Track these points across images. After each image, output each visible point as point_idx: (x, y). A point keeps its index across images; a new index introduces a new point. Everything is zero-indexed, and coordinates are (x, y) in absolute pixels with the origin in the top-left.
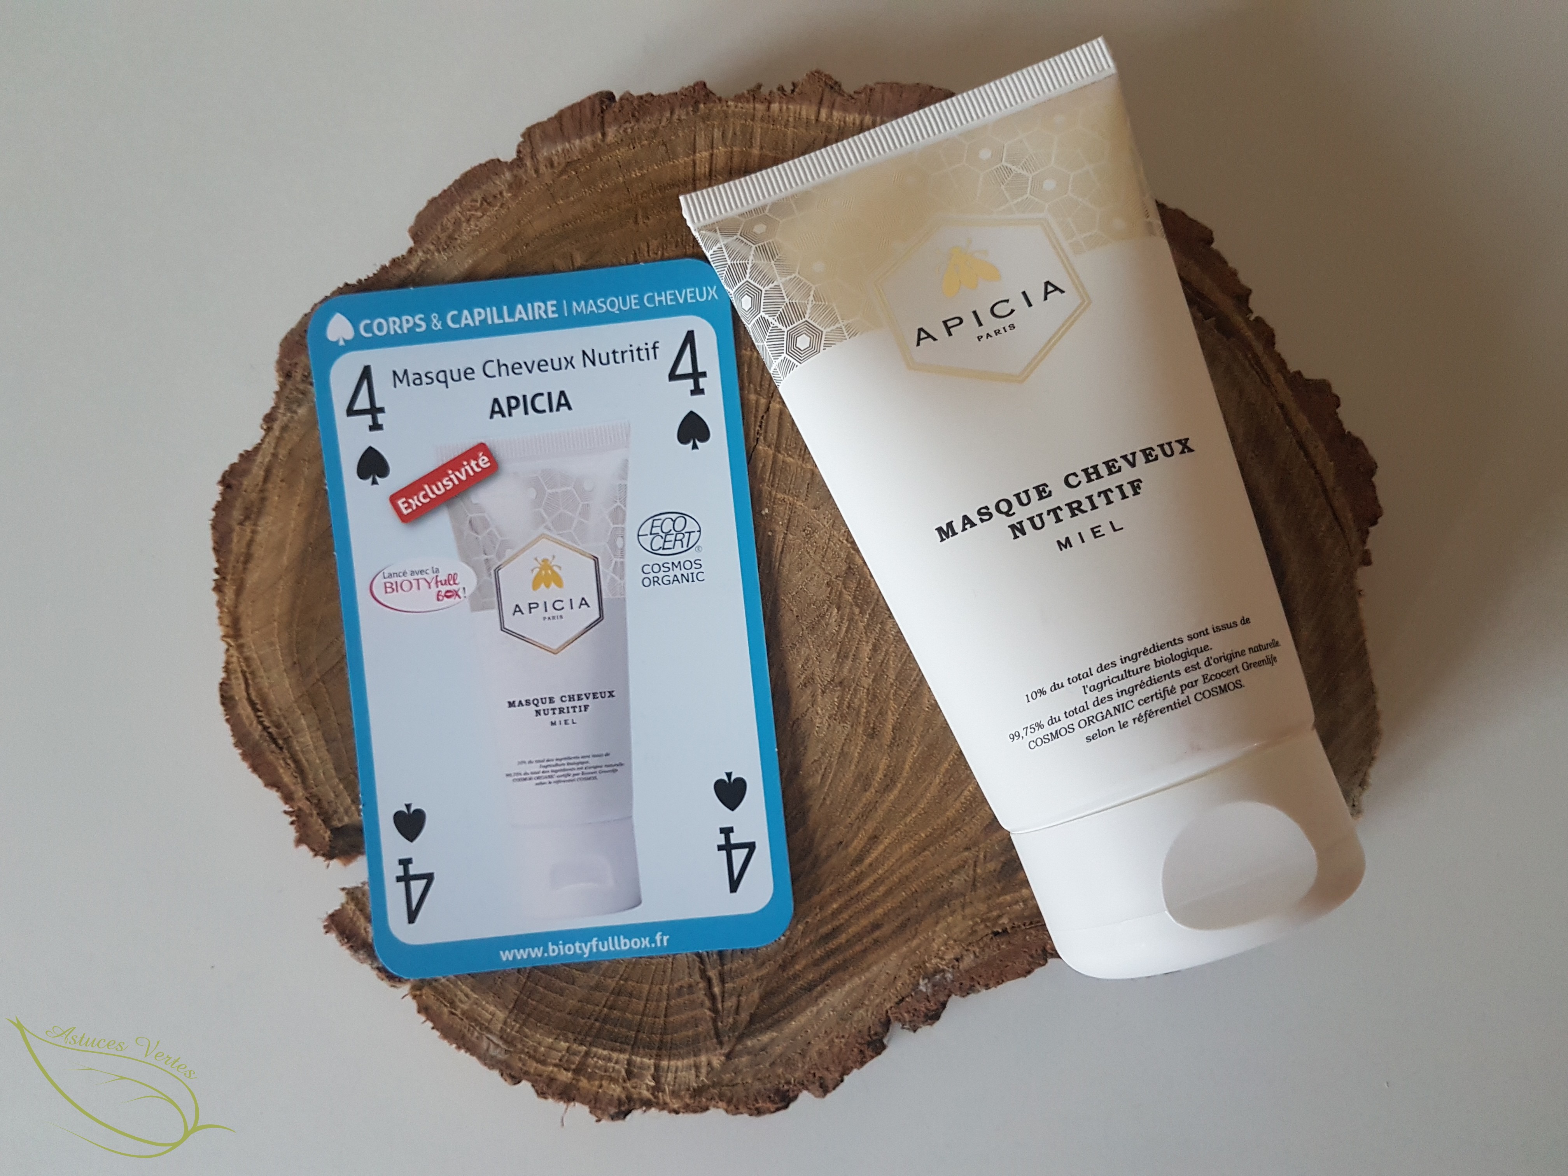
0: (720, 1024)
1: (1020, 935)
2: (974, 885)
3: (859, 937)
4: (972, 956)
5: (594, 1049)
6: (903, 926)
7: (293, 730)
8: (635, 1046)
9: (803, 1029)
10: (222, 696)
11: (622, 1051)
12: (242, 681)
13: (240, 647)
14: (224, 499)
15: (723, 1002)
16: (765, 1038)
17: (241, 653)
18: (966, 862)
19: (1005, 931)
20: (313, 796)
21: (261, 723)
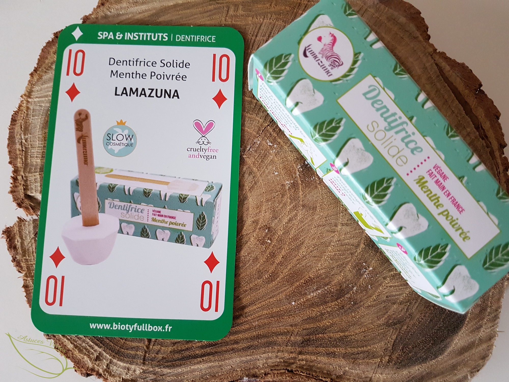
0: (147, 355)
2: (287, 344)
3: (226, 344)
7: (31, 145)
8: (107, 347)
9: (183, 374)
11: (100, 347)
13: (28, 102)
14: (53, 40)
16: (165, 371)
19: (292, 371)
20: (25, 177)
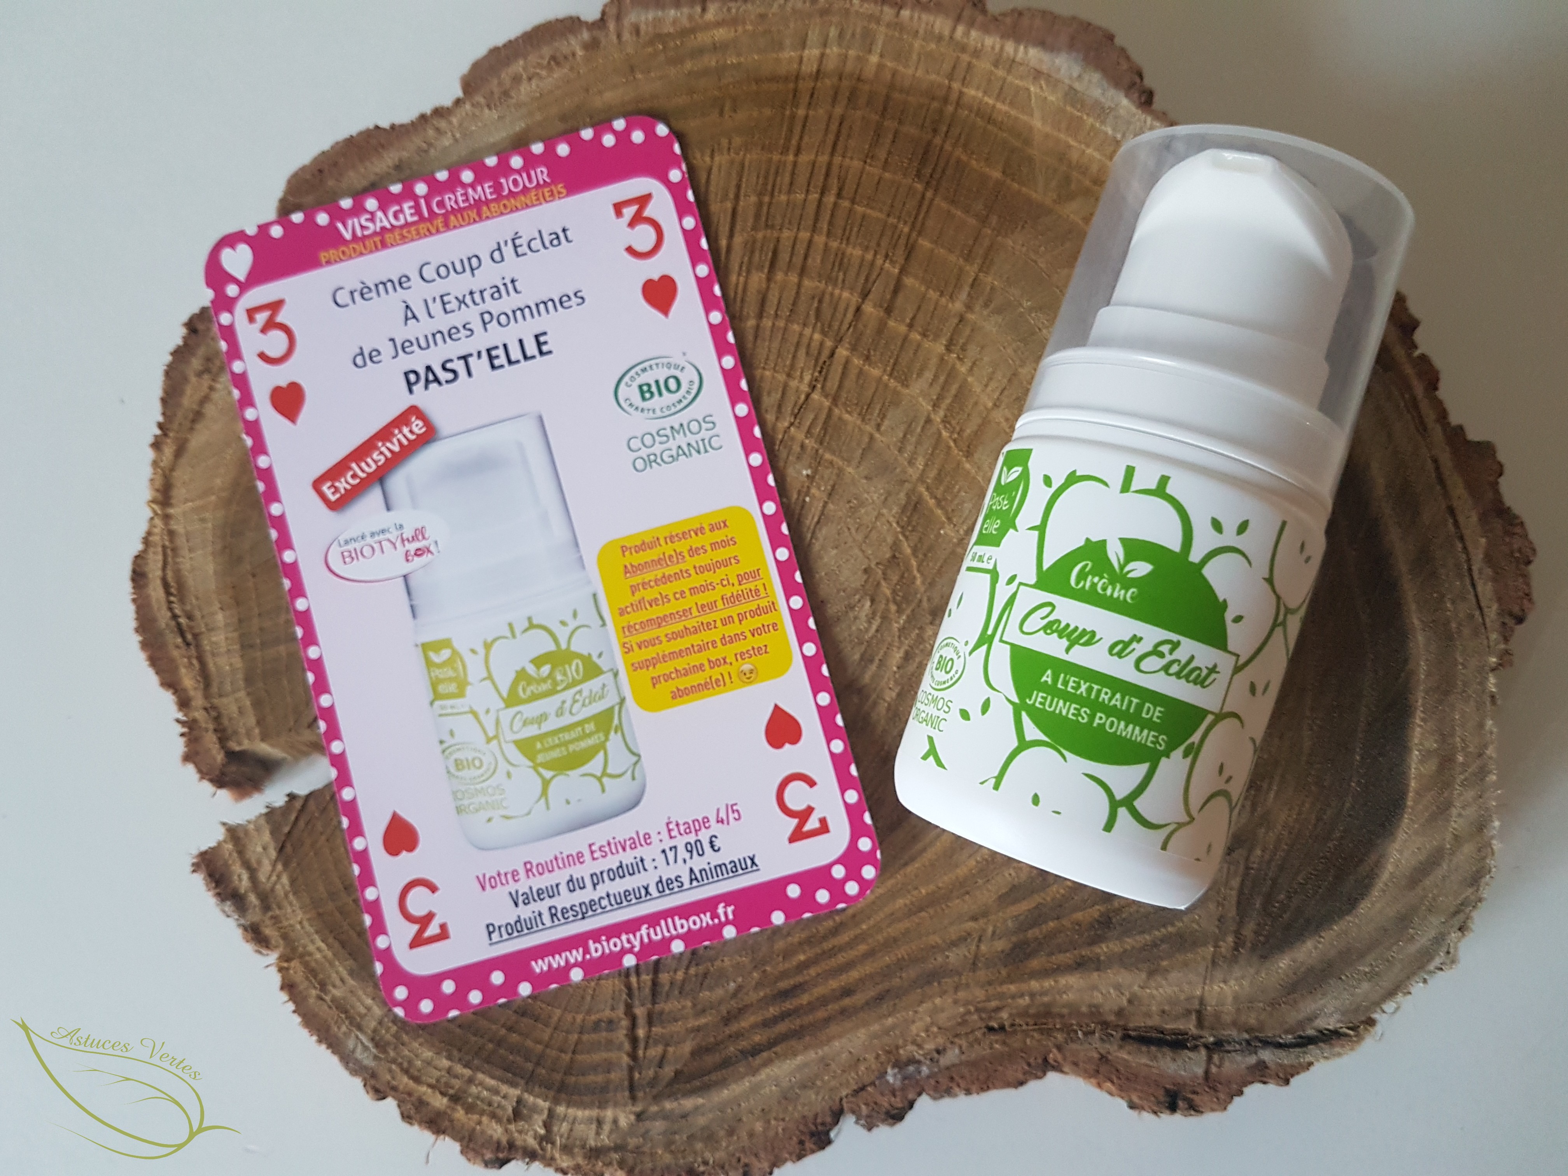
0: (637, 1075)
1: (1019, 1036)
2: (974, 964)
3: (824, 1001)
4: (957, 1051)
5: (480, 1076)
6: (880, 998)
7: (206, 625)
10: (134, 571)
12: (160, 557)
13: (167, 518)
15: (646, 1048)
16: (689, 1103)
17: (166, 524)
18: (969, 934)
19: (1002, 1028)
20: (214, 707)
21: (171, 609)
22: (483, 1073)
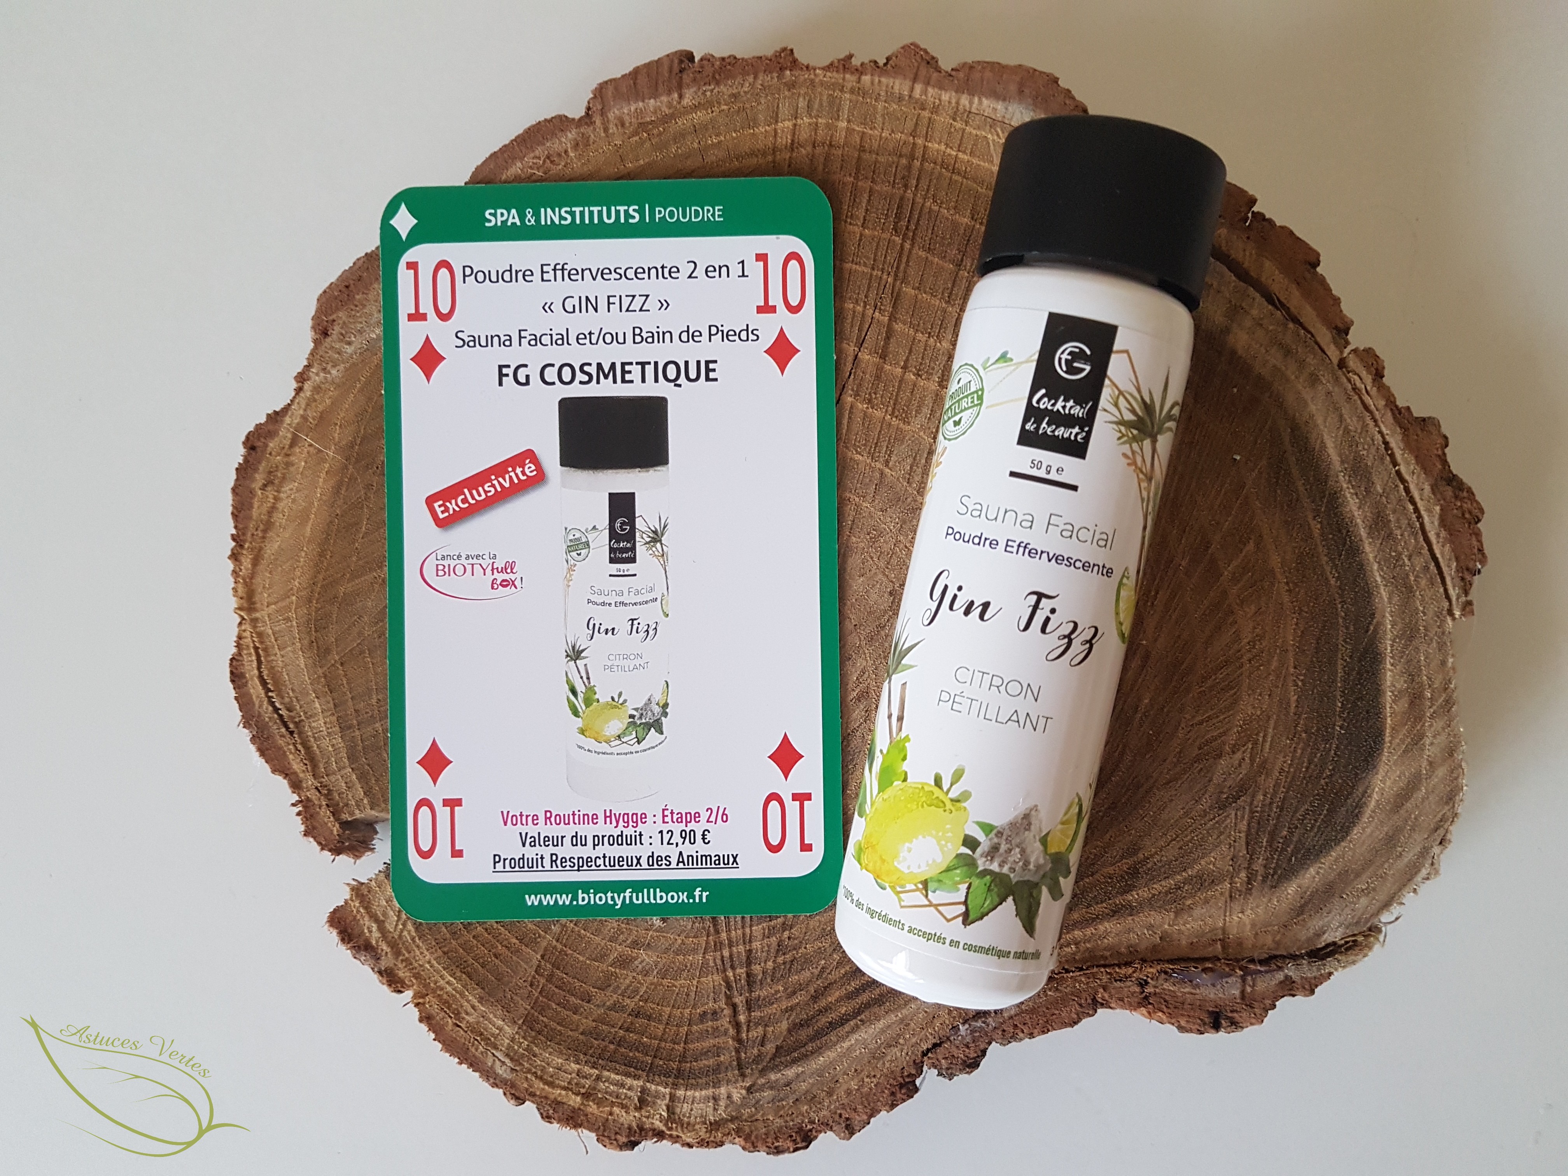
0: (743, 1055)
1: (1070, 980)
5: (606, 1073)
8: (651, 1072)
9: (832, 1064)
10: (232, 673)
11: (636, 1077)
12: (254, 658)
14: (247, 461)
15: (748, 1031)
16: (790, 1073)
17: (255, 627)
21: (272, 704)
22: (608, 1071)
